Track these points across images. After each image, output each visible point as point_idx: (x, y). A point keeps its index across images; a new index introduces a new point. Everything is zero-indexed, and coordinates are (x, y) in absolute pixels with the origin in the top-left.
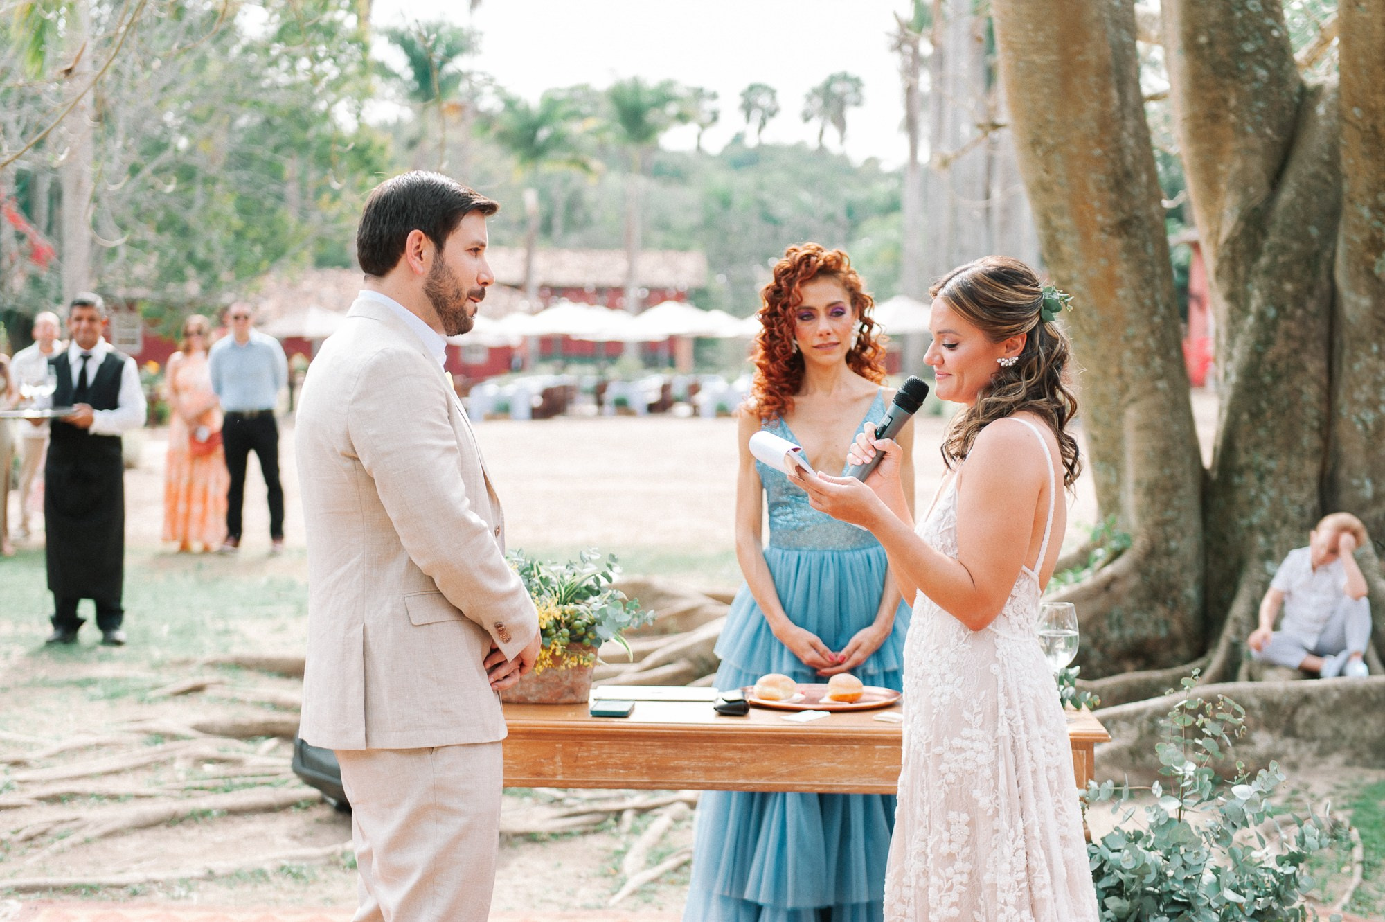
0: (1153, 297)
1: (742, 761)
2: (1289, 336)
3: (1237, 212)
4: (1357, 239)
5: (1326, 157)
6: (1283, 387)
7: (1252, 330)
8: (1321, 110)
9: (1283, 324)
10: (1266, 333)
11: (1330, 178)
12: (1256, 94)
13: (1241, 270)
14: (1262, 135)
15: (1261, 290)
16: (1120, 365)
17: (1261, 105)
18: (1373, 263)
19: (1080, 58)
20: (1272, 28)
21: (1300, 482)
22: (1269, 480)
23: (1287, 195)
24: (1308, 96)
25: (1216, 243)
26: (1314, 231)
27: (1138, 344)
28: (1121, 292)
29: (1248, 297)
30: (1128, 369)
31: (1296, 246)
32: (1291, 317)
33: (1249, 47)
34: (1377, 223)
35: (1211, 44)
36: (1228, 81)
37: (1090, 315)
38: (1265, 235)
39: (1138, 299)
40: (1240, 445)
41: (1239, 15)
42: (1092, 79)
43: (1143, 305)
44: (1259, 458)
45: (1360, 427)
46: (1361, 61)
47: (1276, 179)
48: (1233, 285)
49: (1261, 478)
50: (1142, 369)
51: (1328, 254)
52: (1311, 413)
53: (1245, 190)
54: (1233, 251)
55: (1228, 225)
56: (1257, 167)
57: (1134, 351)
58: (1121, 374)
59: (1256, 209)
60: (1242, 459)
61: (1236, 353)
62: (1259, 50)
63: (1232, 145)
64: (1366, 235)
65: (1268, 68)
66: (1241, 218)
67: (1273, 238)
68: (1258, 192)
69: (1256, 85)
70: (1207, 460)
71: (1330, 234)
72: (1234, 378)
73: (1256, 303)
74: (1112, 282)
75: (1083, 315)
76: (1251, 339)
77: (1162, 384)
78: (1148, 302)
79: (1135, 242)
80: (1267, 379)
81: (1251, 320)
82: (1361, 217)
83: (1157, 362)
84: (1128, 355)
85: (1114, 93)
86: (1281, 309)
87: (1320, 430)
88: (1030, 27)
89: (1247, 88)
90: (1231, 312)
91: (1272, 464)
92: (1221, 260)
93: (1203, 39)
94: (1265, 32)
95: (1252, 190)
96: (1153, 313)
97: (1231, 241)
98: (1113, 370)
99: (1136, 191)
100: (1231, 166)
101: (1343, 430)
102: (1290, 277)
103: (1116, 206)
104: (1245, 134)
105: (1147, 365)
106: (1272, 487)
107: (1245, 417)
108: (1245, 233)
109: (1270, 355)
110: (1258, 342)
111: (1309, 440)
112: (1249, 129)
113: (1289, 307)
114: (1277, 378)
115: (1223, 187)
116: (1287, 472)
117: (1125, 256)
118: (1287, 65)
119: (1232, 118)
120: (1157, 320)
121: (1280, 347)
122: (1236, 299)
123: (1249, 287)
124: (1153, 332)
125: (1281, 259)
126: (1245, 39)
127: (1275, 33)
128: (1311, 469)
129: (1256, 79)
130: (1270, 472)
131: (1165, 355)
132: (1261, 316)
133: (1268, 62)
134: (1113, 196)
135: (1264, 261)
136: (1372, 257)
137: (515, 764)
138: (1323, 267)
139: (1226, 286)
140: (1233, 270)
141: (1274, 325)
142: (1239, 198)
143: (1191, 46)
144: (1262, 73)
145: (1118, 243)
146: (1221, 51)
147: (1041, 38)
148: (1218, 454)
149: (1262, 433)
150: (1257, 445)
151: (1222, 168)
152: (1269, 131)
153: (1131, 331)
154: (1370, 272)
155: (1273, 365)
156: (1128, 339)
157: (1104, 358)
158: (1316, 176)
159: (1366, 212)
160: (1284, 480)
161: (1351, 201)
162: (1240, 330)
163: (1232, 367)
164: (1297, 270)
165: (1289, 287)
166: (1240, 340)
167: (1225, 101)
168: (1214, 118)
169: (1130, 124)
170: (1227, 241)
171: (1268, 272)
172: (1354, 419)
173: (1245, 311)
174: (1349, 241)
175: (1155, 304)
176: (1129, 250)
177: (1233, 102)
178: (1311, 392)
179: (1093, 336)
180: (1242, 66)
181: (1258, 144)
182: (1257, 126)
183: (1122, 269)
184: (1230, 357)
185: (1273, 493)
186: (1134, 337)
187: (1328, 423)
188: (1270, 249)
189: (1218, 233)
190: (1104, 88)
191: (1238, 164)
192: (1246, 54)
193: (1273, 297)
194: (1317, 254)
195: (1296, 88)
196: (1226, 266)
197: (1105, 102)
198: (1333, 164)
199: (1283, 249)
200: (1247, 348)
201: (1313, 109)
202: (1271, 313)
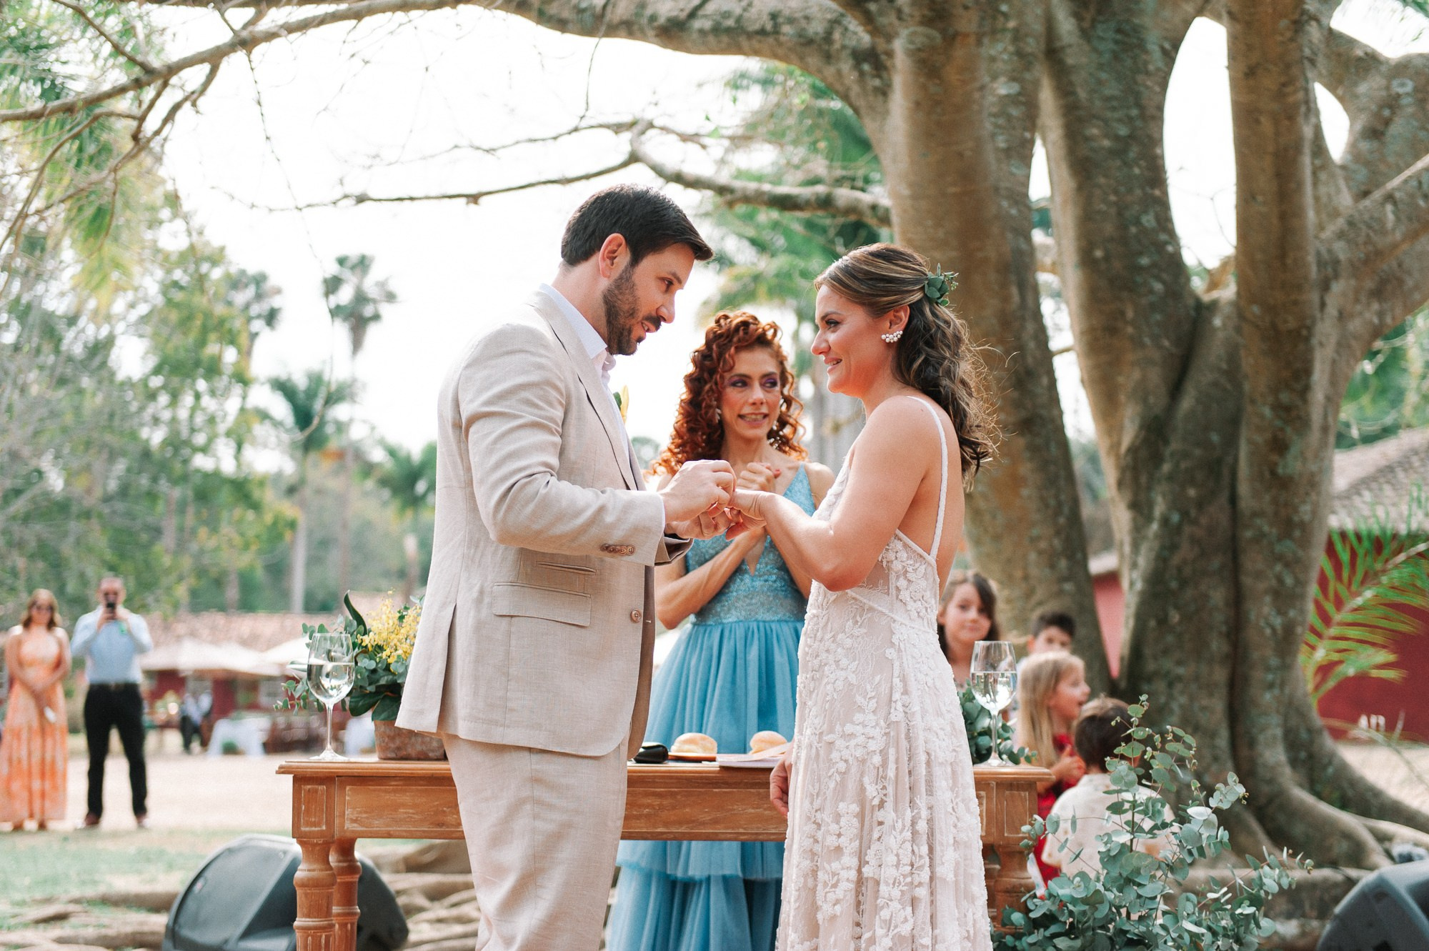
0: (1057, 497)
1: (662, 807)
2: (1194, 541)
3: (1137, 422)
4: (1259, 439)
5: (1224, 366)
6: (1189, 593)
7: (1156, 536)
8: (1217, 322)
9: (1187, 529)
10: (1171, 538)
11: (1229, 387)
12: (1153, 307)
13: (1143, 479)
14: (1160, 347)
15: (1164, 496)
16: (1025, 568)
17: (1158, 317)
18: (1276, 464)
19: (980, 255)
20: (1166, 243)
21: (1210, 688)
22: (1179, 686)
23: (1187, 403)
24: (1203, 310)
25: (1117, 456)
26: (1215, 438)
27: (1043, 545)
28: (1025, 492)
29: (1151, 505)
30: (1034, 571)
31: (1198, 452)
32: (1195, 522)
33: (1145, 261)
34: (1278, 423)
35: (1107, 258)
36: (1125, 294)
37: (994, 517)
38: (1166, 442)
39: (1043, 499)
40: (1147, 652)
41: (1133, 230)
42: (993, 276)
43: (1047, 506)
44: (1167, 664)
45: (1268, 631)
46: (1259, 256)
47: (1176, 389)
48: (1136, 494)
49: (1170, 685)
50: (1047, 571)
51: (1229, 459)
52: (1219, 618)
53: (1145, 400)
54: (1135, 459)
55: (1128, 436)
56: (1155, 377)
57: (1040, 553)
58: (1026, 578)
59: (1156, 418)
60: (1151, 666)
61: (1141, 561)
62: (1154, 265)
63: (1130, 357)
64: (1268, 435)
65: (1164, 282)
66: (1142, 427)
67: (1175, 445)
68: (1158, 401)
69: (1152, 298)
70: (1115, 667)
71: (1231, 441)
72: (1139, 586)
73: (1159, 508)
74: (1016, 482)
75: (987, 518)
76: (1156, 545)
77: (1068, 587)
78: (1052, 502)
79: (1039, 441)
80: (1174, 585)
81: (1155, 526)
82: (1262, 417)
83: (1063, 564)
84: (1033, 556)
85: (1014, 291)
86: (1185, 514)
87: (1228, 635)
88: (930, 223)
89: (1144, 301)
90: (1134, 520)
91: (1181, 671)
92: (1123, 470)
93: (1099, 253)
94: (1160, 247)
95: (1152, 400)
96: (1058, 512)
97: (1133, 450)
98: (1018, 574)
99: (1039, 391)
100: (1129, 378)
101: (1251, 635)
102: (1192, 482)
103: (1018, 405)
104: (1142, 345)
105: (1052, 566)
106: (1182, 693)
107: (1152, 623)
108: (1146, 441)
109: (1176, 560)
110: (1163, 548)
111: (1218, 645)
112: (1147, 341)
113: (1193, 513)
114: (1184, 583)
115: (1122, 398)
116: (1197, 678)
117: (1028, 454)
118: (1183, 280)
119: (1130, 330)
120: (1062, 520)
121: (1186, 551)
122: (1139, 507)
123: (1153, 495)
124: (1058, 533)
125: (1183, 465)
126: (1141, 254)
127: (1170, 249)
128: (1220, 675)
129: (1151, 292)
130: (1179, 678)
131: (1071, 557)
132: (1165, 521)
133: (1165, 276)
134: (1016, 395)
135: (1166, 467)
136: (1275, 458)
137: (416, 813)
138: (1226, 471)
139: (1128, 495)
140: (1136, 479)
141: (1178, 530)
142: (1139, 408)
143: (1087, 260)
144: (1158, 287)
145: (1021, 442)
146: (1117, 265)
147: (941, 234)
148: (1126, 663)
149: (1170, 639)
150: (1165, 652)
151: (1121, 379)
152: (1166, 343)
153: (1035, 532)
154: (1273, 473)
155: (1179, 569)
156: (1034, 540)
157: (1009, 561)
158: (1215, 384)
159: (1267, 412)
160: (1193, 687)
161: (1253, 402)
162: (1144, 538)
163: (1136, 575)
164: (1199, 476)
165: (1192, 492)
166: (1144, 549)
167: (1122, 313)
168: (1111, 330)
169: (1030, 327)
170: (1129, 450)
171: (1170, 478)
172: (1262, 623)
173: (1149, 519)
174: (1250, 442)
175: (1060, 504)
176: (1034, 449)
177: (1130, 314)
178: (1218, 596)
179: (997, 538)
180: (1139, 279)
181: (1156, 355)
182: (1155, 338)
183: (1026, 469)
184: (1134, 565)
185: (1183, 700)
186: (1038, 538)
187: (1236, 629)
188: (1172, 455)
189: (1119, 444)
190: (1004, 286)
191: (1136, 374)
192: (1141, 269)
193: (1177, 503)
194: (1219, 461)
195: (1191, 302)
196: (1128, 475)
197: (1006, 299)
198: (1232, 372)
199: (1185, 455)
200: (1152, 555)
201: (1210, 323)
202: (1175, 518)
